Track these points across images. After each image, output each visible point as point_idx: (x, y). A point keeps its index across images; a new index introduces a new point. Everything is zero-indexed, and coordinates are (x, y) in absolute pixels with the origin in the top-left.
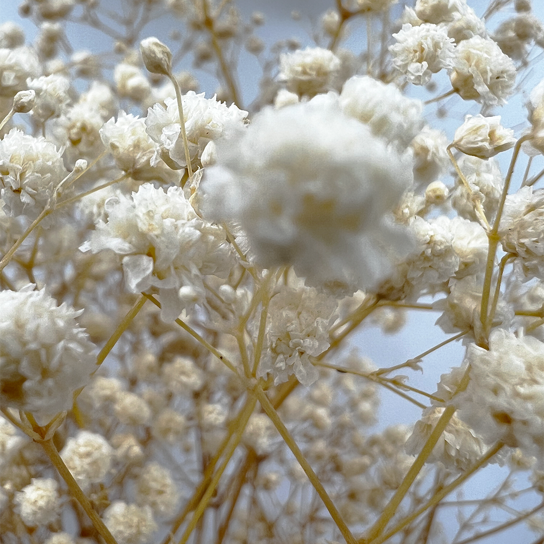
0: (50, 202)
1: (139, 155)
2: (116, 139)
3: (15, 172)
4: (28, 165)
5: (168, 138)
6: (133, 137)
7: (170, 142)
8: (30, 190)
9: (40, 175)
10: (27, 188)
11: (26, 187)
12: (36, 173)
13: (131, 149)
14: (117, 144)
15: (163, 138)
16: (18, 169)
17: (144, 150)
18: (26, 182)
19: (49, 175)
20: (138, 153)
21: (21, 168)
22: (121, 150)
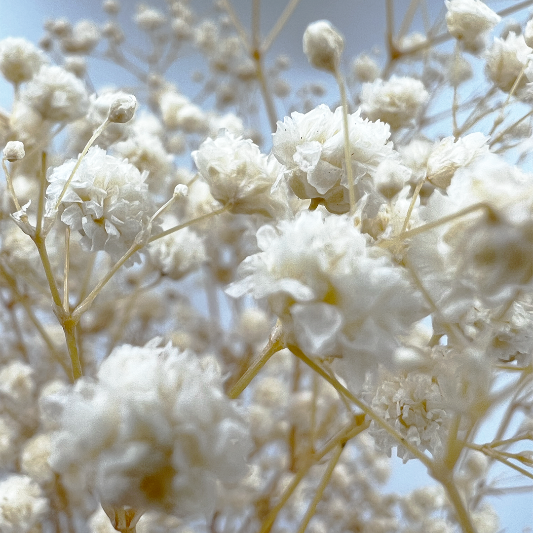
0: (143, 235)
1: (243, 183)
2: (216, 163)
3: (98, 197)
4: (112, 190)
5: (305, 158)
6: (236, 161)
7: (308, 164)
8: (116, 219)
9: (127, 202)
10: (113, 218)
11: (112, 216)
12: (123, 200)
13: (235, 175)
14: (218, 168)
15: (297, 158)
16: (102, 194)
17: (251, 177)
18: (111, 209)
19: (137, 203)
20: (242, 180)
21: (106, 193)
22: (222, 176)
